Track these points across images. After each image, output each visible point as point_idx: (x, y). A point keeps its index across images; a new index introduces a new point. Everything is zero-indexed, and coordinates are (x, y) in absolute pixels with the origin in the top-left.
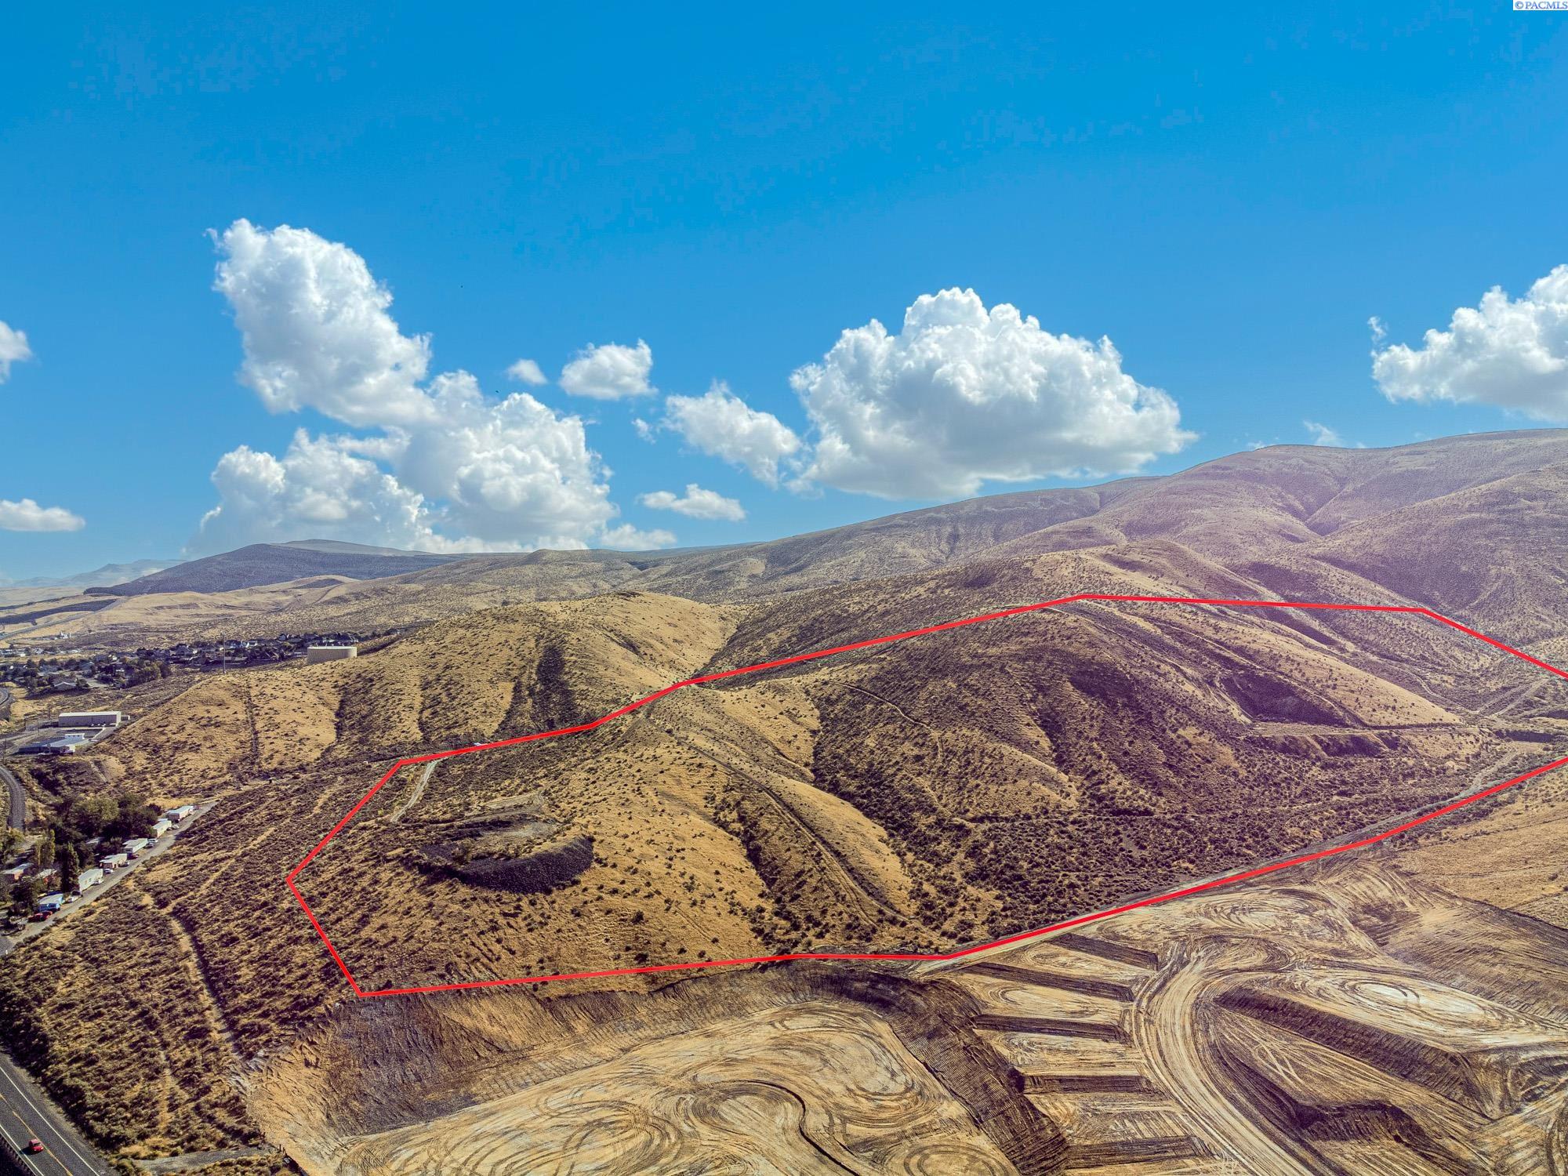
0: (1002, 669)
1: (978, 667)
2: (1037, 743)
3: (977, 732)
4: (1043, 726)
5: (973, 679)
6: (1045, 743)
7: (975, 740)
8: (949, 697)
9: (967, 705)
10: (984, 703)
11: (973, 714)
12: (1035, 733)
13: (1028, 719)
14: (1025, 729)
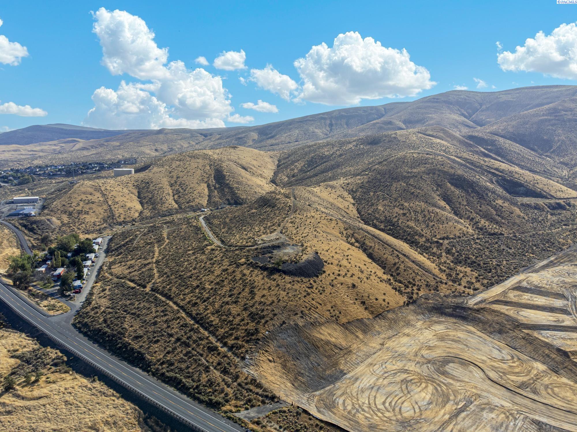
0: (421, 177)
1: (412, 177)
2: (445, 207)
3: (423, 204)
4: (445, 201)
5: (411, 181)
6: (448, 207)
7: (423, 207)
8: (405, 190)
9: (413, 192)
10: (420, 191)
11: (417, 196)
12: (443, 203)
13: (438, 198)
14: (439, 201)
